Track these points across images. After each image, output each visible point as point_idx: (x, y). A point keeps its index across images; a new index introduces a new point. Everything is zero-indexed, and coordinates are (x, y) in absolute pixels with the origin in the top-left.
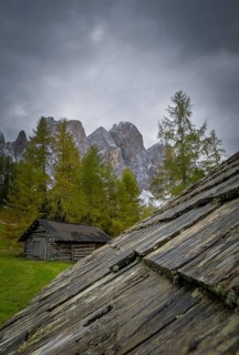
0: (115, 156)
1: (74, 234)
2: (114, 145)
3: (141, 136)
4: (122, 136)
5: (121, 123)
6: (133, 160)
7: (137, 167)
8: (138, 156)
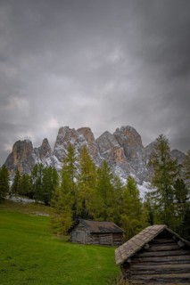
0: (119, 154)
1: (100, 228)
2: (117, 145)
3: (139, 136)
4: (124, 137)
5: (123, 127)
6: (134, 156)
7: (137, 162)
8: (138, 153)
